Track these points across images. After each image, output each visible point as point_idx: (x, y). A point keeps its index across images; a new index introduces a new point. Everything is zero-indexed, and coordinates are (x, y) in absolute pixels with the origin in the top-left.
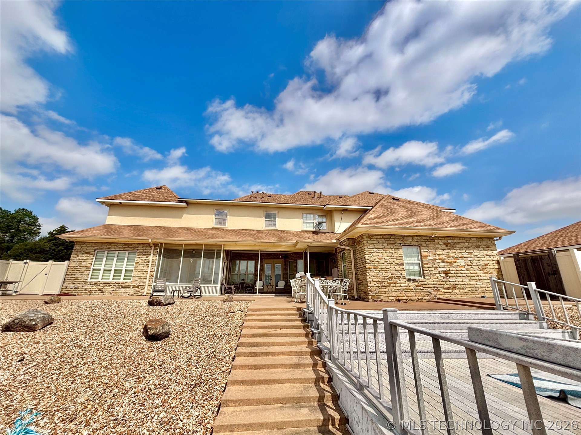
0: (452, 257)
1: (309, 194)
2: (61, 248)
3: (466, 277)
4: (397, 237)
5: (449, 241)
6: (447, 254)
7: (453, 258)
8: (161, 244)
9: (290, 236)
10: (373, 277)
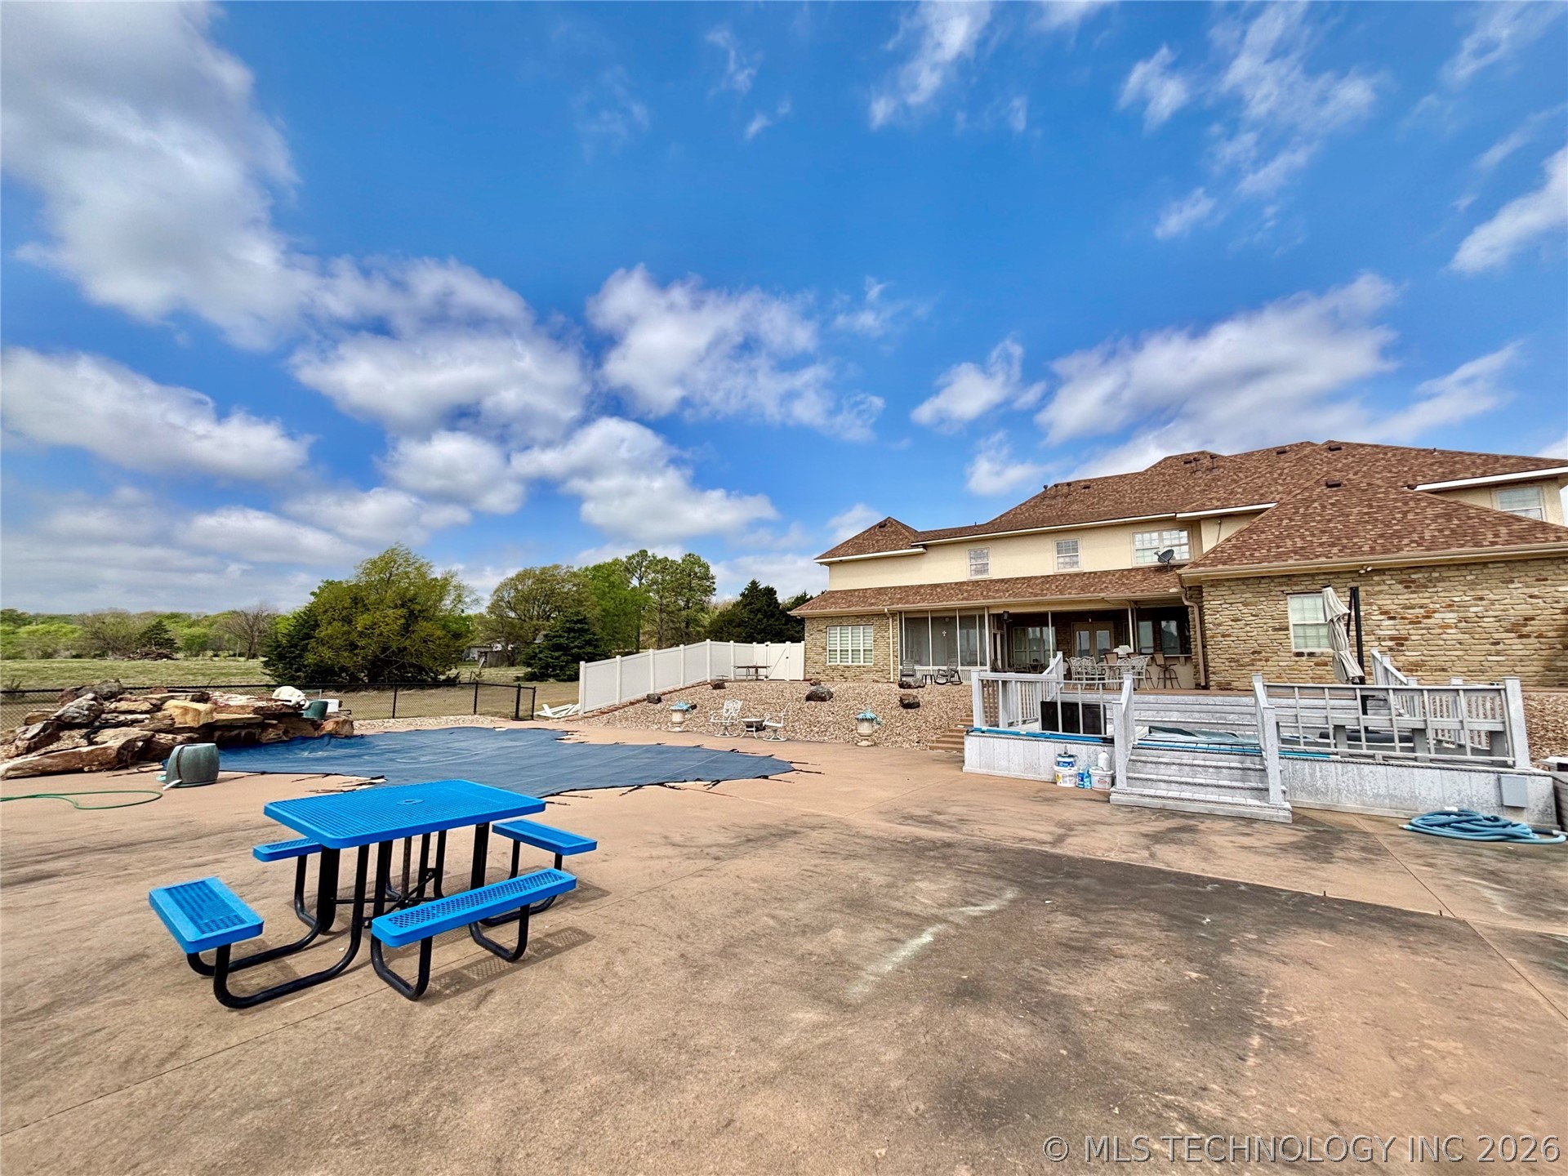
0: (1421, 607)
1: (1186, 463)
2: (760, 616)
3: (1458, 646)
4: (1276, 580)
5: (1413, 576)
6: (1407, 602)
7: (1422, 611)
8: (900, 613)
9: (1104, 582)
10: (1219, 652)
